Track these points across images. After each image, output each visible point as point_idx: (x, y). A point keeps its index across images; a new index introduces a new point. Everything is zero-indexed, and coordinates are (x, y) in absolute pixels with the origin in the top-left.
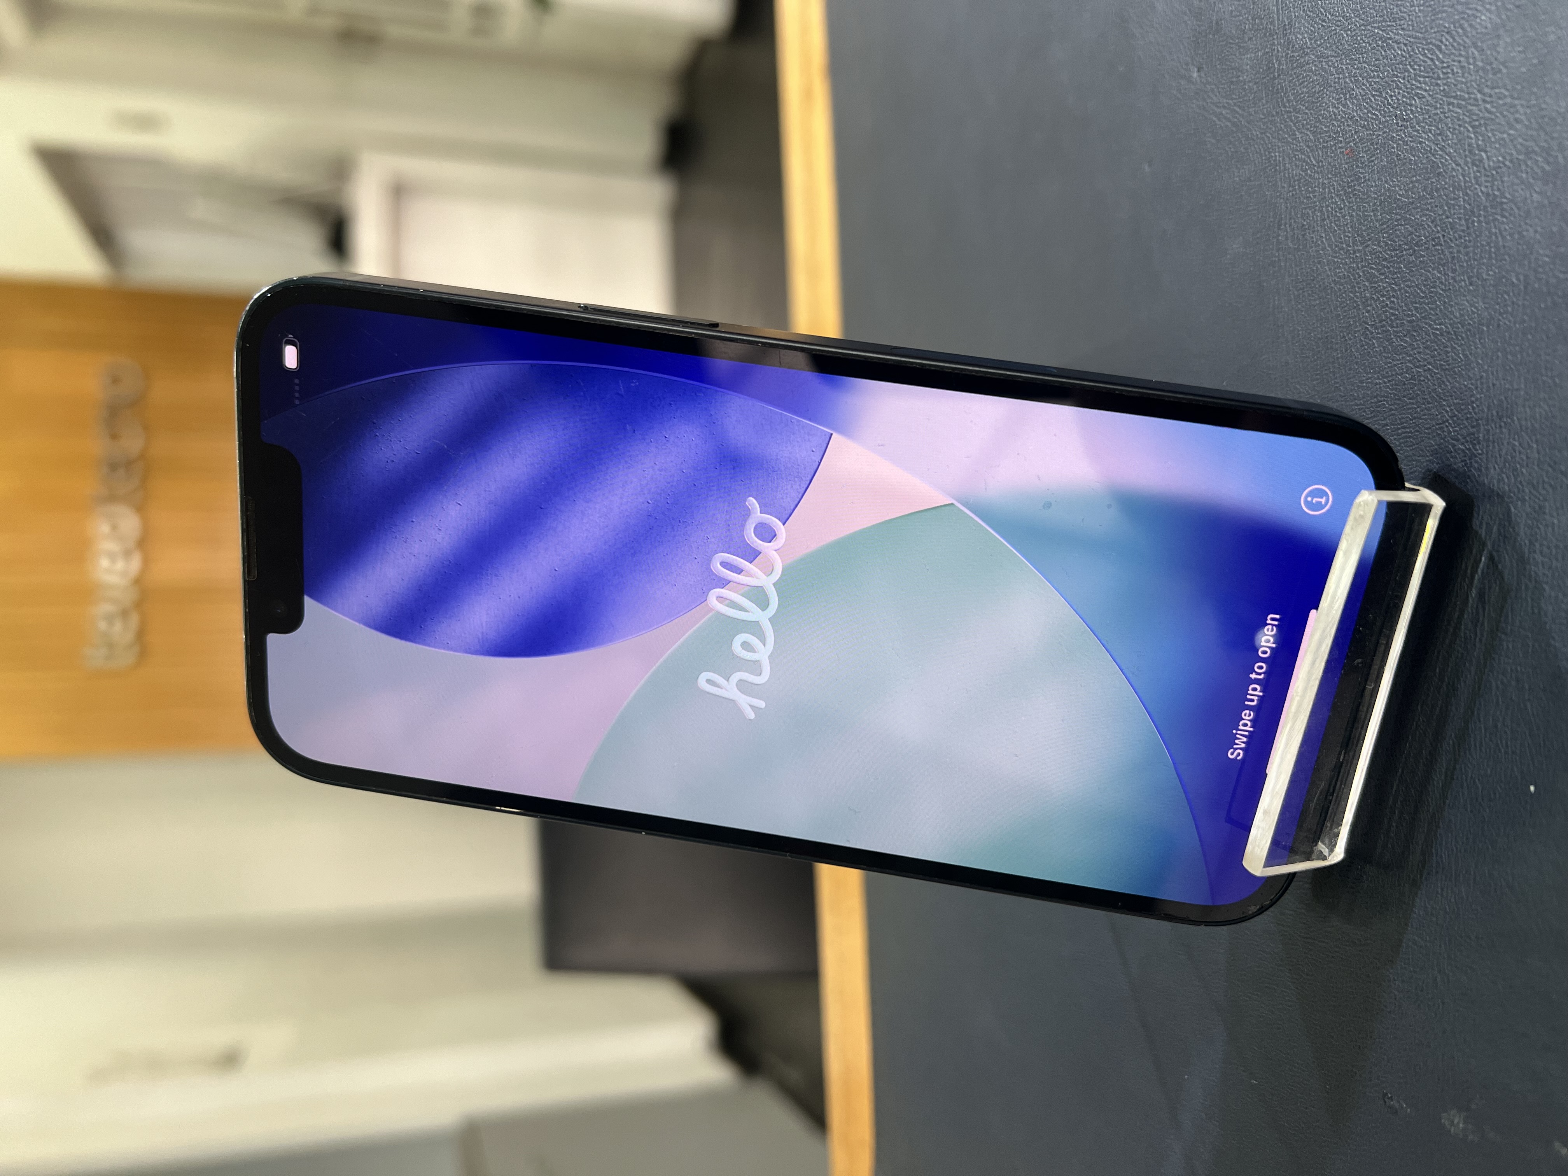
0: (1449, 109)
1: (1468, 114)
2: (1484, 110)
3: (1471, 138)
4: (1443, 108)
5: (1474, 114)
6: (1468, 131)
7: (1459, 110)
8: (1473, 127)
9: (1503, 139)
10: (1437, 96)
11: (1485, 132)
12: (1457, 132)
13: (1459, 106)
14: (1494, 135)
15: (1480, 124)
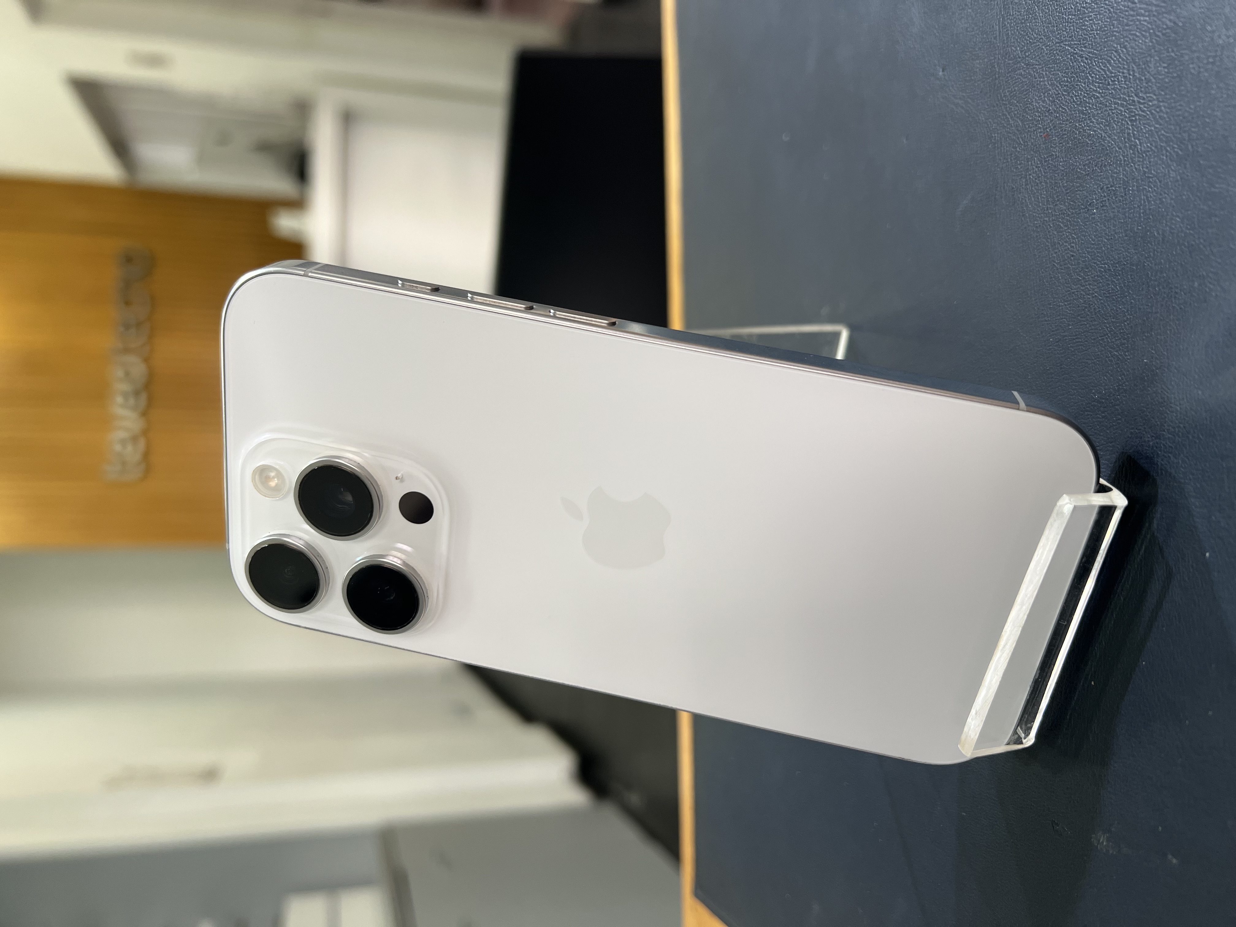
0: (1115, 107)
1: (1127, 112)
2: (1138, 110)
3: (1130, 129)
4: (1111, 106)
5: (1132, 112)
6: (1128, 124)
7: (1122, 109)
8: (1131, 121)
9: (1151, 130)
10: (1107, 97)
11: (1139, 125)
12: (1120, 124)
13: (1122, 105)
14: (1145, 127)
15: (1136, 119)
